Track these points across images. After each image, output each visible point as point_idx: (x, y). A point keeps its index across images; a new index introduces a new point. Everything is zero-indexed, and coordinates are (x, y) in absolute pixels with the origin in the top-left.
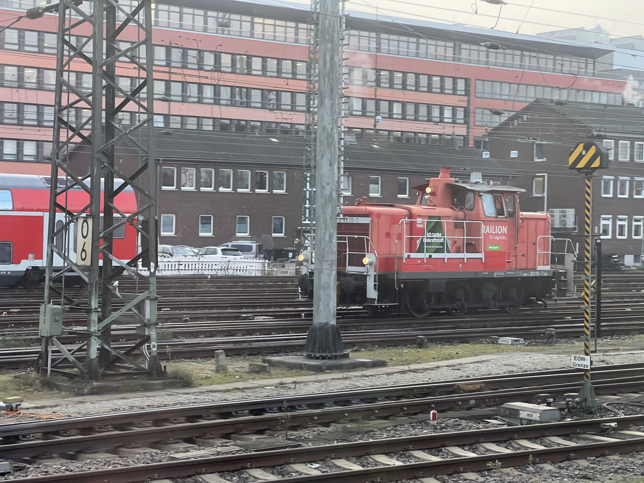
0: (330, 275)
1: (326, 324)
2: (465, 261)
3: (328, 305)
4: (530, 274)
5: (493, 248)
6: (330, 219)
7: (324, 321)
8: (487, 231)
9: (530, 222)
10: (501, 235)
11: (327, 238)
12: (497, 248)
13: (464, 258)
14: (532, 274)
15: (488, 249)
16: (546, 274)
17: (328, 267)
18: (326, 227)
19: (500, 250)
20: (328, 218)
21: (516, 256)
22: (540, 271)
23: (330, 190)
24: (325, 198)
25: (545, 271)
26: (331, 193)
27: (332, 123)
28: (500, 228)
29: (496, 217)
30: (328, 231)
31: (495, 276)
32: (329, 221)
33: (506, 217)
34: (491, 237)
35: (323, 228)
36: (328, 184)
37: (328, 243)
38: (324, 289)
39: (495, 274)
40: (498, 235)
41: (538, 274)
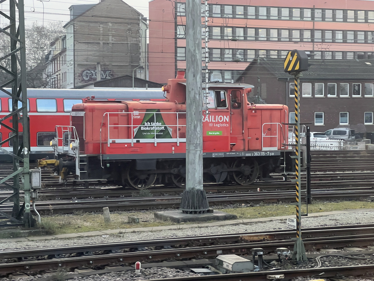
0: (195, 154)
1: (193, 189)
2: (178, 145)
3: (194, 175)
4: (254, 154)
5: (213, 133)
6: (195, 114)
7: (192, 187)
8: (206, 120)
9: (263, 112)
10: (223, 123)
11: (193, 128)
12: (219, 133)
13: (177, 142)
14: (256, 154)
15: (207, 135)
16: (273, 154)
17: (194, 148)
18: (192, 120)
19: (221, 135)
20: (193, 114)
21: (244, 140)
22: (266, 152)
23: (194, 94)
24: (191, 100)
25: (271, 151)
26: (195, 96)
27: (195, 46)
28: (221, 118)
29: (216, 109)
30: (193, 123)
31: (213, 156)
32: (194, 116)
33: (228, 109)
34: (211, 125)
35: (190, 121)
36: (193, 90)
37: (194, 132)
38: (191, 164)
39: (213, 154)
40: (218, 123)
41: (263, 154)
